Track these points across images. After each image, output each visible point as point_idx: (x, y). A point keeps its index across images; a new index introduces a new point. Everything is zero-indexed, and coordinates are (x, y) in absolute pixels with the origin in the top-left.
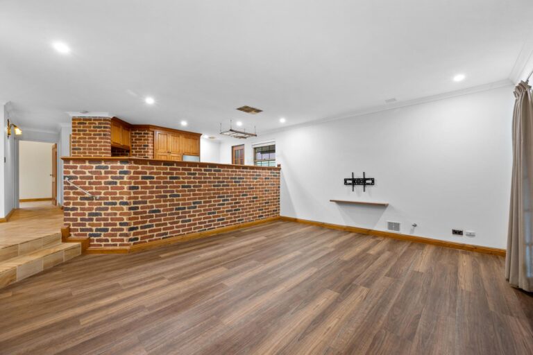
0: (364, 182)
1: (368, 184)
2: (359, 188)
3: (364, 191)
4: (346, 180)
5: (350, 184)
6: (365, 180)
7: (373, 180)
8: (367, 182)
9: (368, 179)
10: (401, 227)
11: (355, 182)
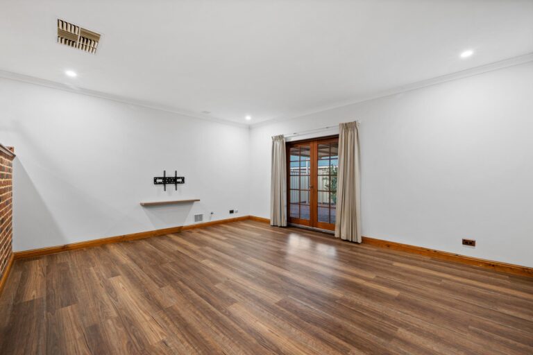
0: (174, 181)
1: (179, 183)
2: (171, 187)
3: (176, 189)
4: (155, 179)
5: (160, 183)
6: (176, 178)
7: (183, 179)
8: (178, 180)
9: (179, 178)
10: (204, 217)
11: (166, 181)
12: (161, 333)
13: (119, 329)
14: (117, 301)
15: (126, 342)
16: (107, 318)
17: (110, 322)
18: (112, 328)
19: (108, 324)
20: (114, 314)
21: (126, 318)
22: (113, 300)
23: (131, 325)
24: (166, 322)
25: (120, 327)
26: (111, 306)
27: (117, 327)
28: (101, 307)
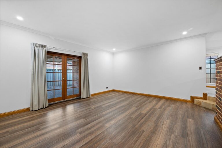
12: (165, 121)
13: (175, 130)
14: (167, 141)
15: (175, 126)
16: (176, 136)
17: (176, 134)
18: (177, 132)
19: (177, 133)
20: (173, 135)
21: (170, 131)
22: (168, 143)
23: (170, 128)
24: (161, 122)
25: (174, 130)
26: (171, 140)
27: (175, 131)
28: (176, 144)
